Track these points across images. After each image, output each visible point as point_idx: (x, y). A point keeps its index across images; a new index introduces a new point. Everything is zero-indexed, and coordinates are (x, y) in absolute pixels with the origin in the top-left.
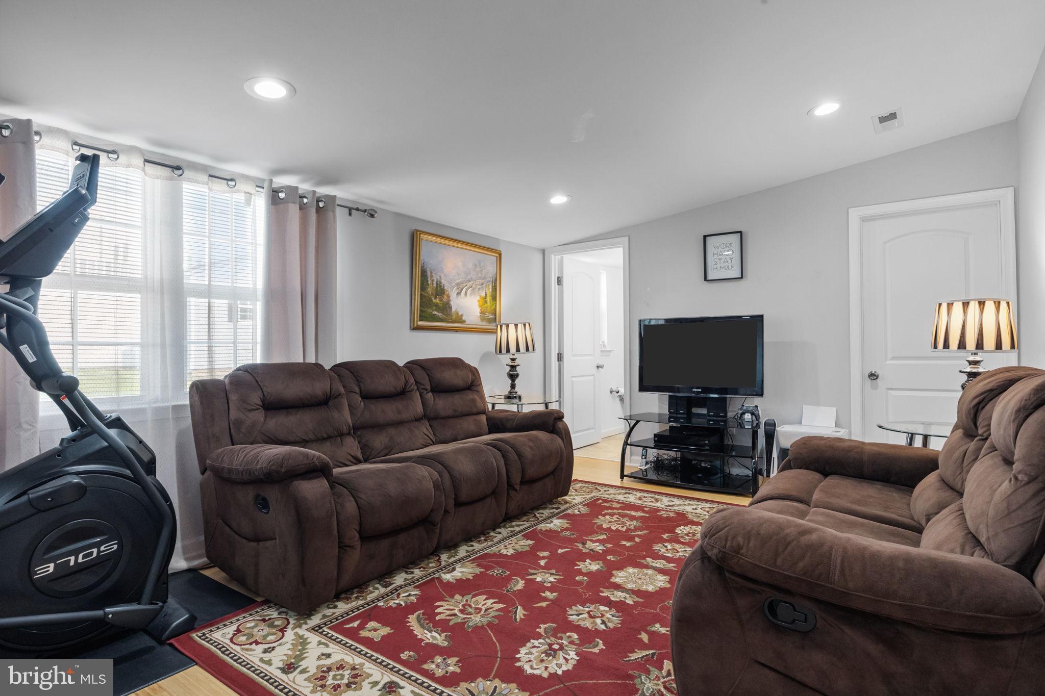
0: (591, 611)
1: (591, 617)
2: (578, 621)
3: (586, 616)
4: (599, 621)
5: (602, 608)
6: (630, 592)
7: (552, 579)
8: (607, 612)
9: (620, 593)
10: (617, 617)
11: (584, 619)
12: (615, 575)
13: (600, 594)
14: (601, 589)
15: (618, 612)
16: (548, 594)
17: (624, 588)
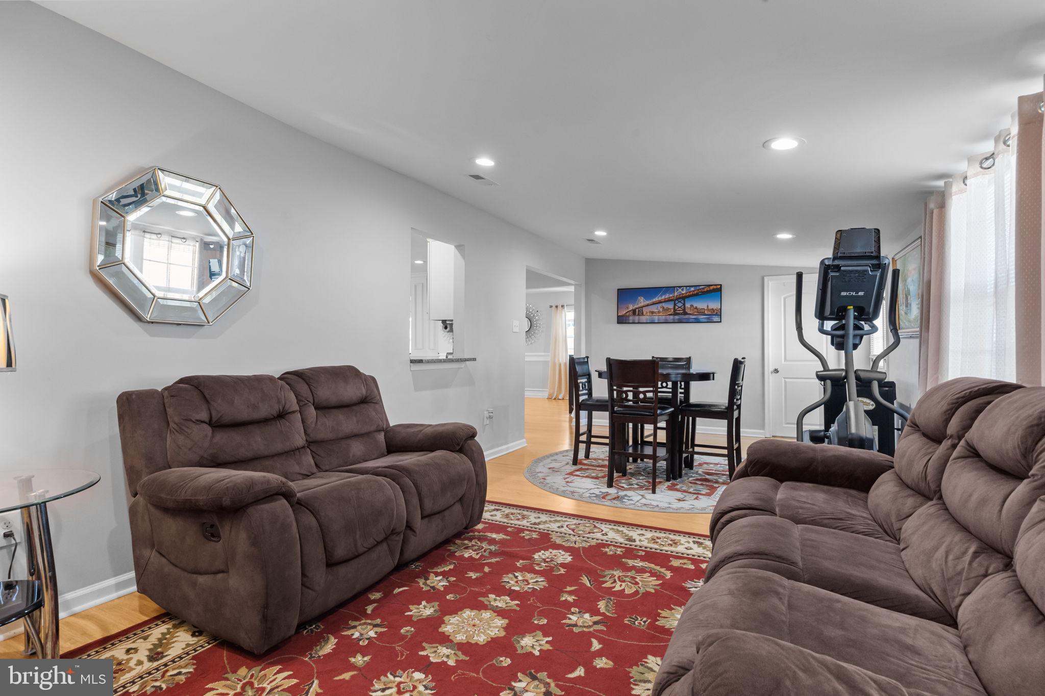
0: (527, 585)
1: (527, 581)
2: (536, 577)
3: (531, 581)
4: (520, 578)
5: (517, 588)
6: (489, 607)
7: (574, 618)
8: (514, 585)
9: (500, 605)
10: (505, 582)
11: (532, 578)
12: (502, 629)
13: (519, 603)
14: (518, 609)
15: (504, 586)
16: (571, 599)
17: (495, 612)
